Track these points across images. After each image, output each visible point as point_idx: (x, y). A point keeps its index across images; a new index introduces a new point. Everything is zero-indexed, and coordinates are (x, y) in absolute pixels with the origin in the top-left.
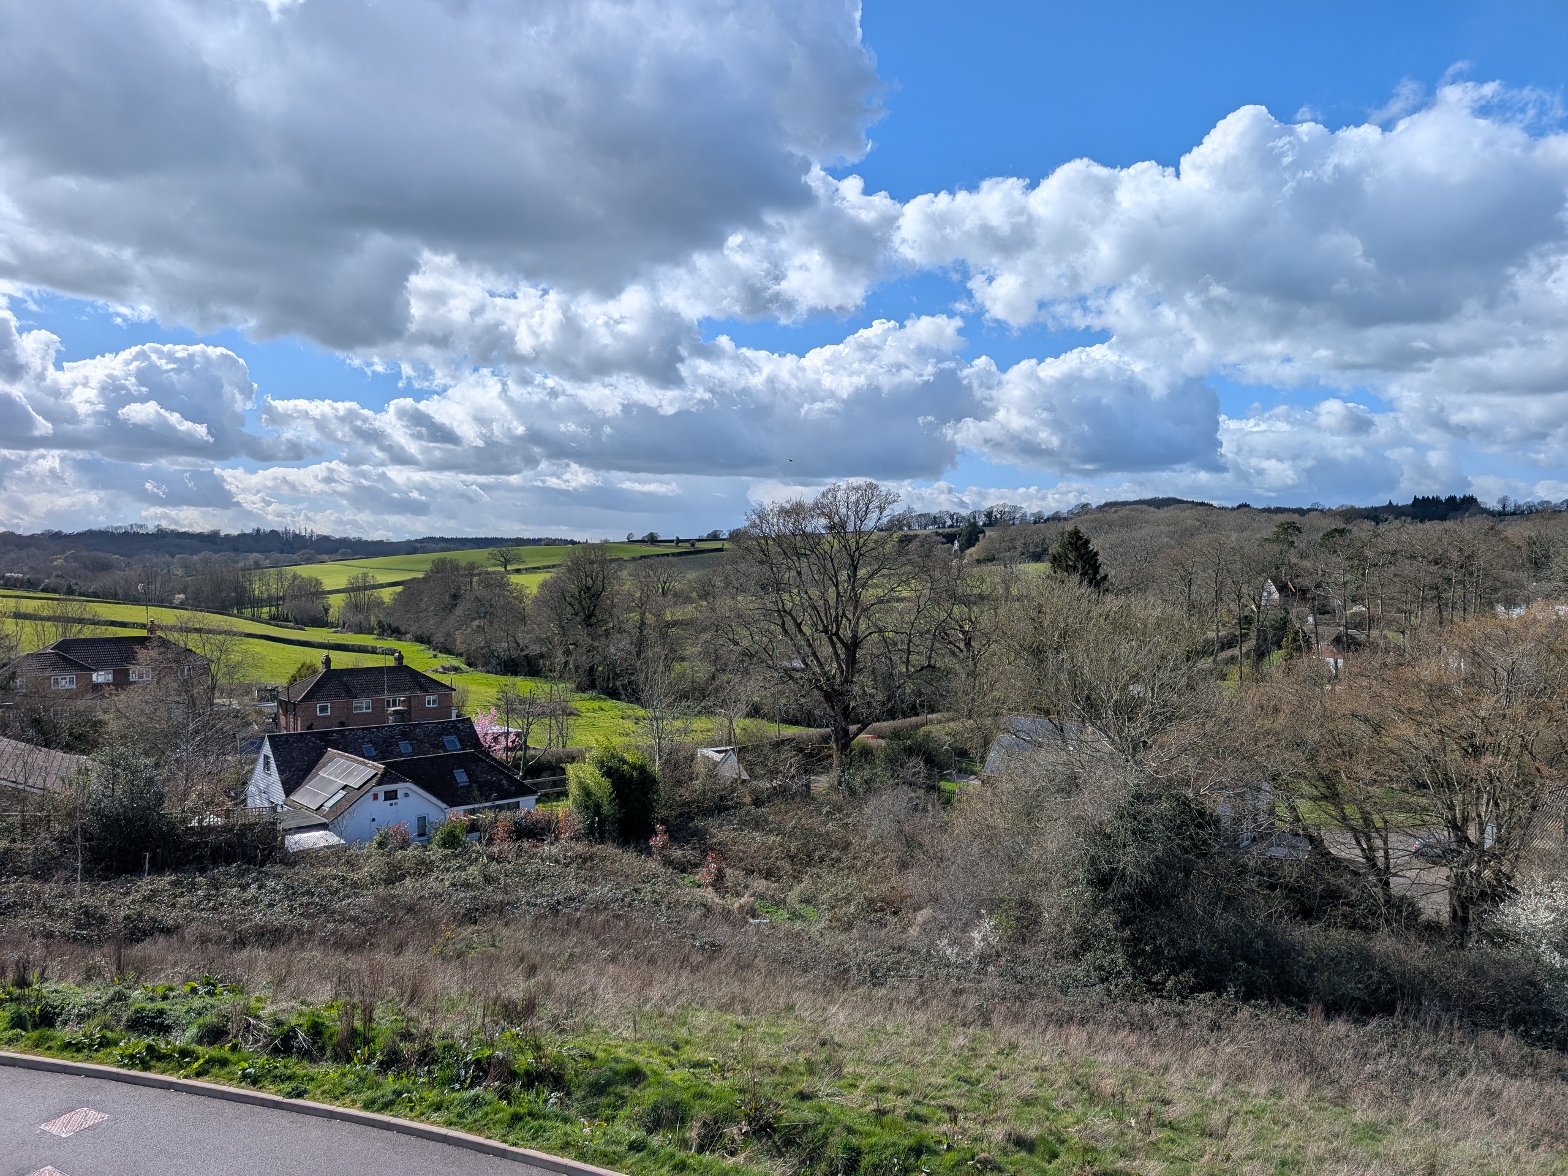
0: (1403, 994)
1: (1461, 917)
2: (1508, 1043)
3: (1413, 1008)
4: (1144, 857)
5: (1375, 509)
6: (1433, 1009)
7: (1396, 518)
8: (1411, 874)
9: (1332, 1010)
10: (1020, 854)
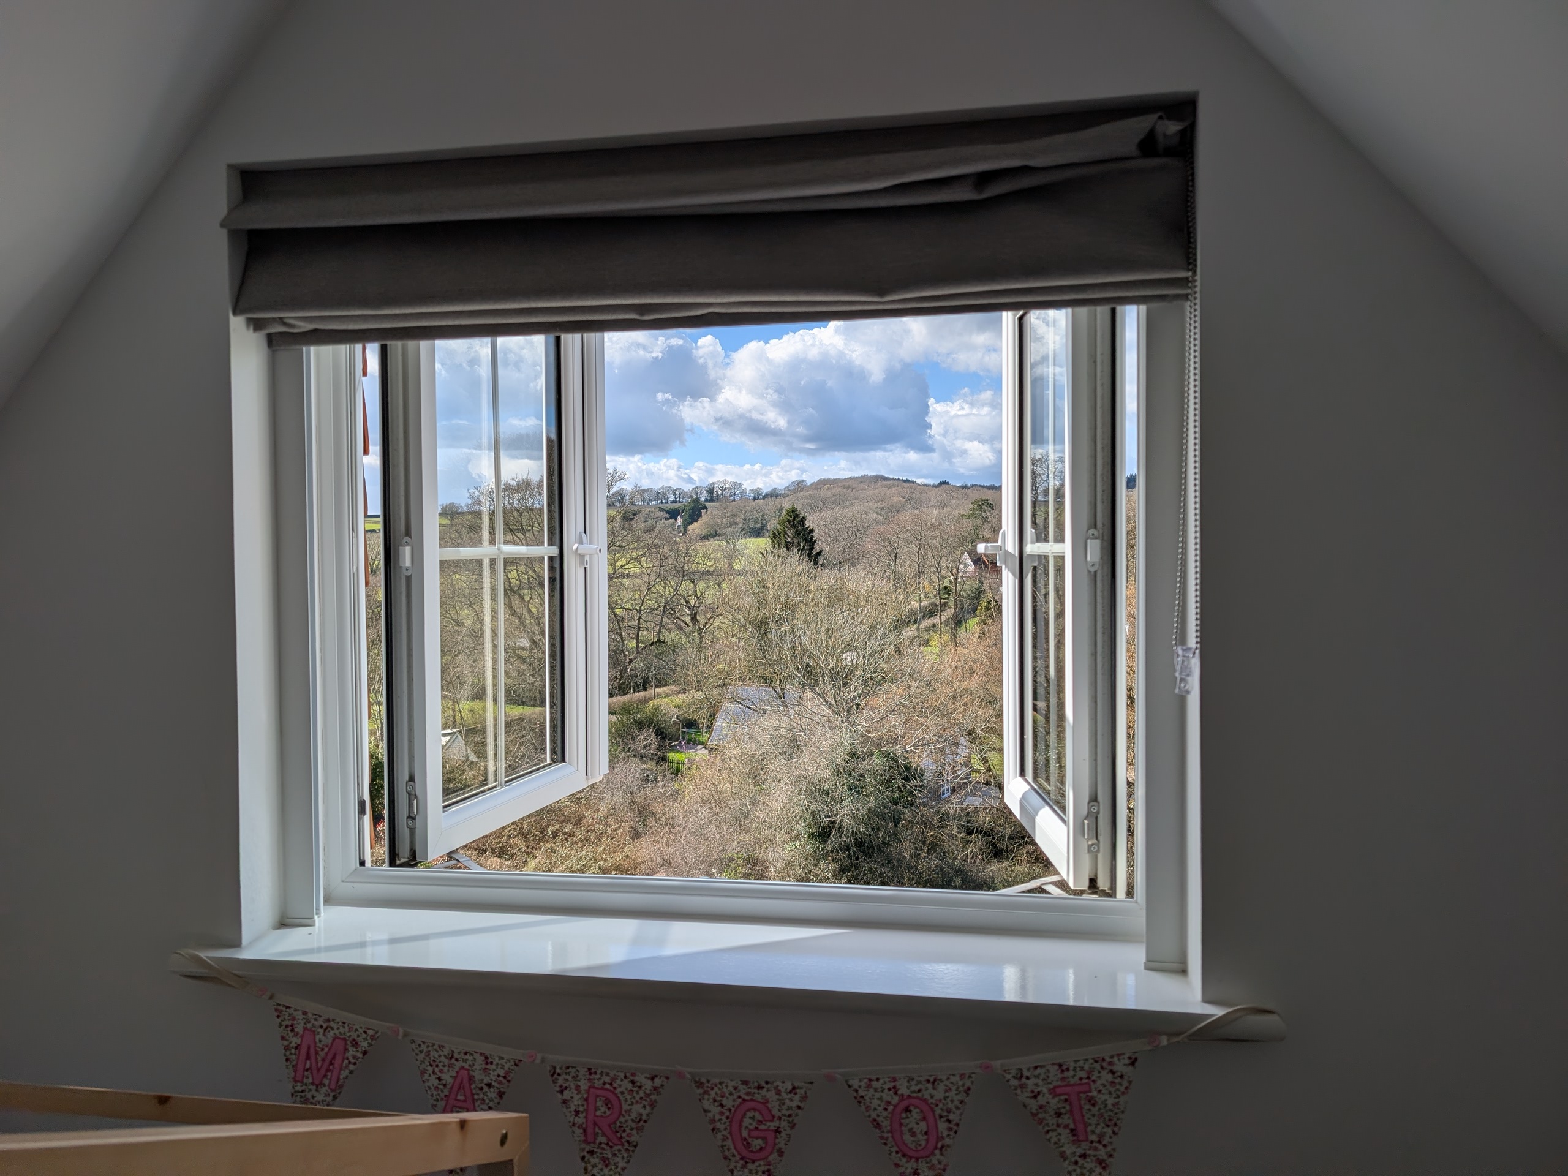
4: (858, 809)
10: (746, 816)
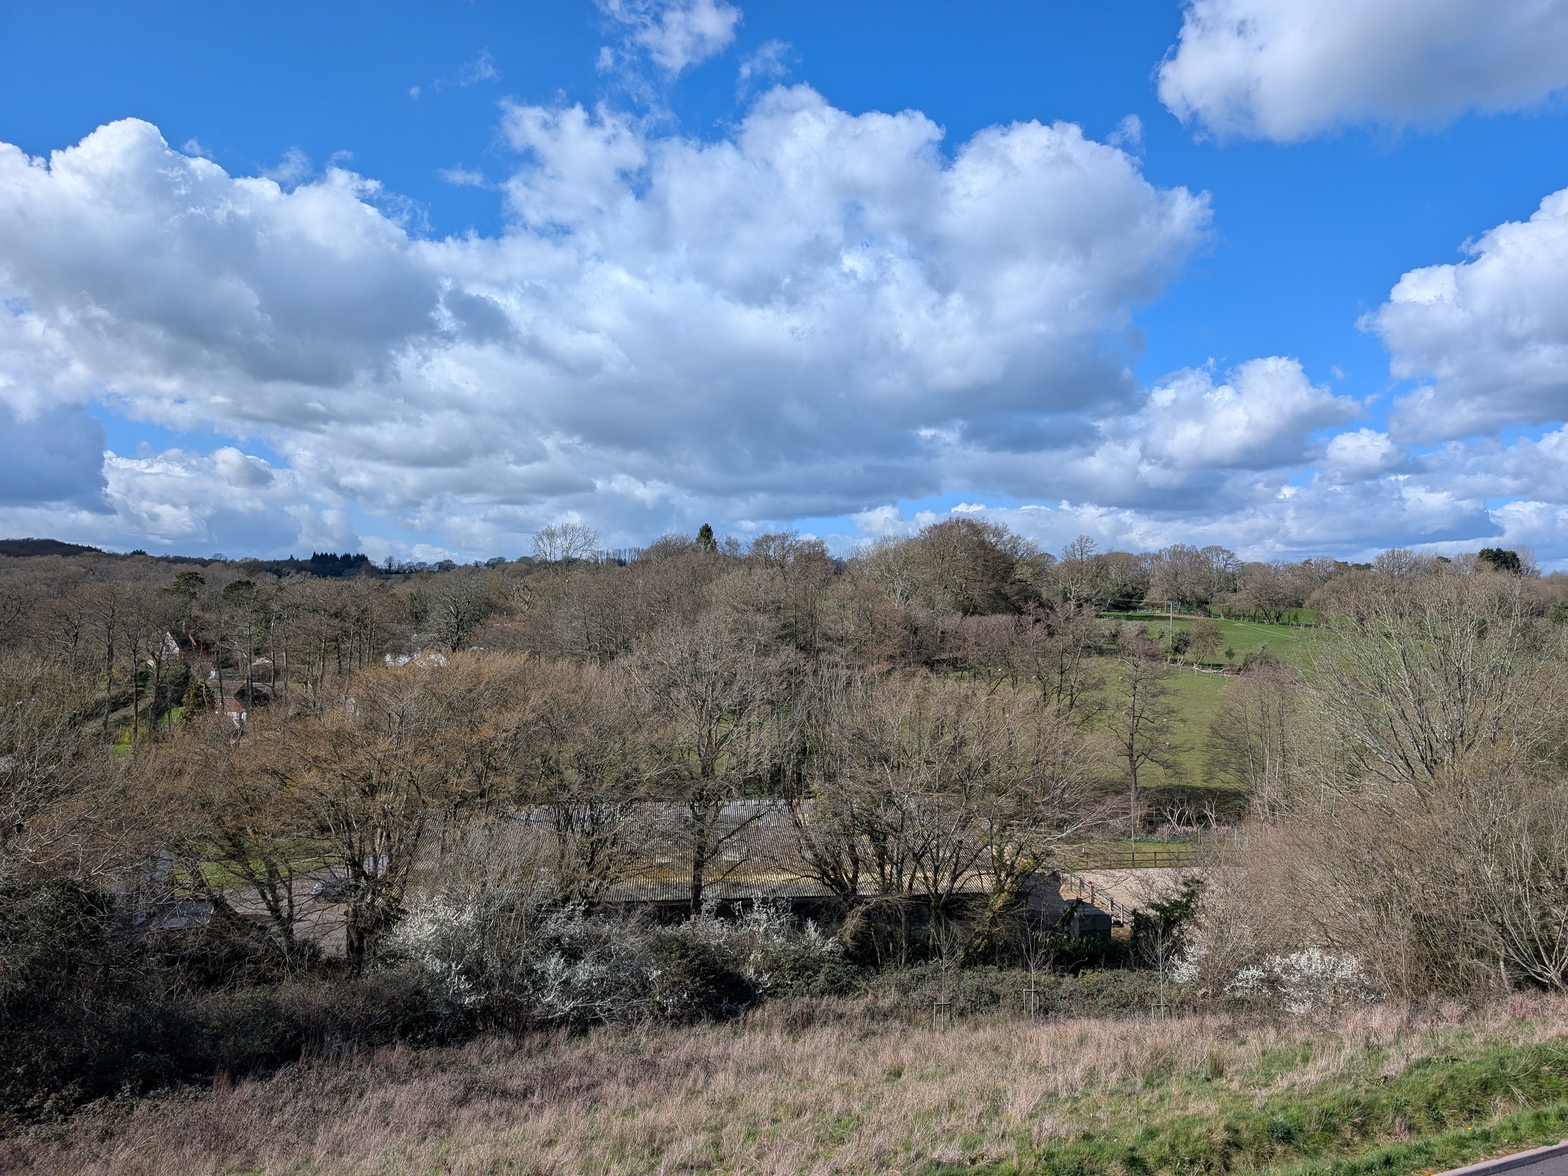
0: (307, 1037)
1: (356, 949)
2: (399, 1054)
3: (317, 1047)
5: (278, 563)
6: (334, 1041)
7: (297, 573)
8: (314, 917)
9: (236, 1076)
